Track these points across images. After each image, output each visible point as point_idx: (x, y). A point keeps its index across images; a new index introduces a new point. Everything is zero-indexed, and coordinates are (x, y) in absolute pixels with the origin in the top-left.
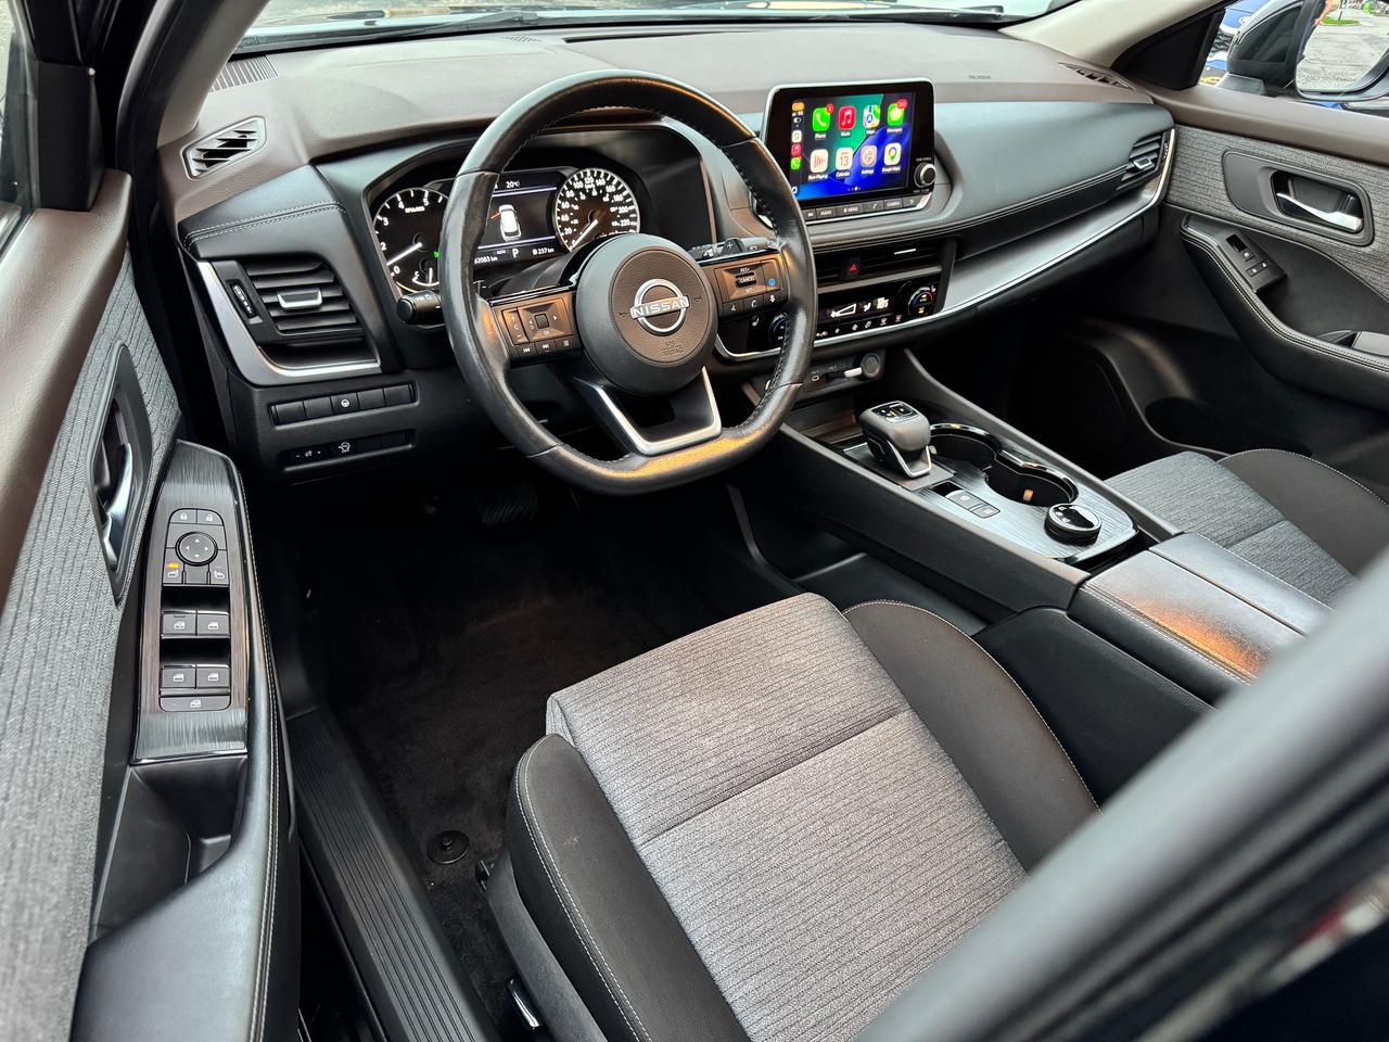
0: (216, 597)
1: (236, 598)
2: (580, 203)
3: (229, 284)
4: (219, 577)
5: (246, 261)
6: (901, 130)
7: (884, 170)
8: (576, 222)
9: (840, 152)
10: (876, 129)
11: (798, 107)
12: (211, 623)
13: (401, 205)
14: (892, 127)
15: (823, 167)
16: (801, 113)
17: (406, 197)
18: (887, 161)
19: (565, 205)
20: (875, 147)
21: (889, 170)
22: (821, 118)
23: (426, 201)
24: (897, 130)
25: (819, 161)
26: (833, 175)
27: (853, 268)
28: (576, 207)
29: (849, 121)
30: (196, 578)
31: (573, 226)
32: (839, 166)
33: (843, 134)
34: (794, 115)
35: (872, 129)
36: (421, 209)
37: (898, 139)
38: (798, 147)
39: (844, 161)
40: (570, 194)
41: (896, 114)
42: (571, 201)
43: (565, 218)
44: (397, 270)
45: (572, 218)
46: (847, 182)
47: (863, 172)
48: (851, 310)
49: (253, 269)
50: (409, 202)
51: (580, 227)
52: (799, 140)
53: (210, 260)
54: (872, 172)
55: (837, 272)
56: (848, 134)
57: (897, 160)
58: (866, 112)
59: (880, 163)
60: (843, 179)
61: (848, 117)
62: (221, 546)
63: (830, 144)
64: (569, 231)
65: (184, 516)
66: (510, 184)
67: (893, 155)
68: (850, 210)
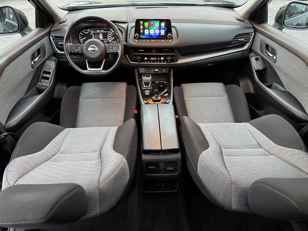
0: (49, 73)
1: (51, 74)
2: (113, 34)
3: (53, 39)
4: (50, 71)
5: (56, 37)
6: (164, 27)
7: (161, 34)
8: (112, 37)
9: (151, 30)
10: (159, 27)
11: (141, 22)
12: (48, 76)
13: (84, 32)
14: (162, 27)
15: (148, 33)
16: (142, 23)
17: (85, 31)
18: (161, 33)
19: (110, 35)
20: (158, 30)
21: (162, 34)
22: (146, 24)
23: (88, 32)
24: (163, 27)
25: (146, 31)
26: (150, 34)
27: (154, 51)
28: (112, 35)
29: (152, 25)
30: (48, 70)
31: (111, 38)
32: (151, 33)
33: (151, 27)
34: (141, 23)
35: (158, 27)
36: (87, 33)
37: (164, 29)
38: (142, 29)
39: (152, 32)
40: (111, 33)
41: (163, 24)
42: (111, 34)
43: (110, 36)
44: (83, 41)
45: (111, 37)
46: (153, 36)
47: (156, 34)
48: (155, 58)
49: (57, 38)
50: (86, 32)
51: (112, 38)
52: (142, 28)
53: (52, 36)
54: (158, 34)
55: (151, 51)
56: (152, 27)
57: (164, 33)
58: (156, 24)
59: (160, 33)
60: (152, 35)
61: (152, 24)
62: (51, 68)
63: (148, 29)
64: (110, 39)
65: (48, 64)
66: (102, 31)
67: (163, 32)
68: (153, 41)
